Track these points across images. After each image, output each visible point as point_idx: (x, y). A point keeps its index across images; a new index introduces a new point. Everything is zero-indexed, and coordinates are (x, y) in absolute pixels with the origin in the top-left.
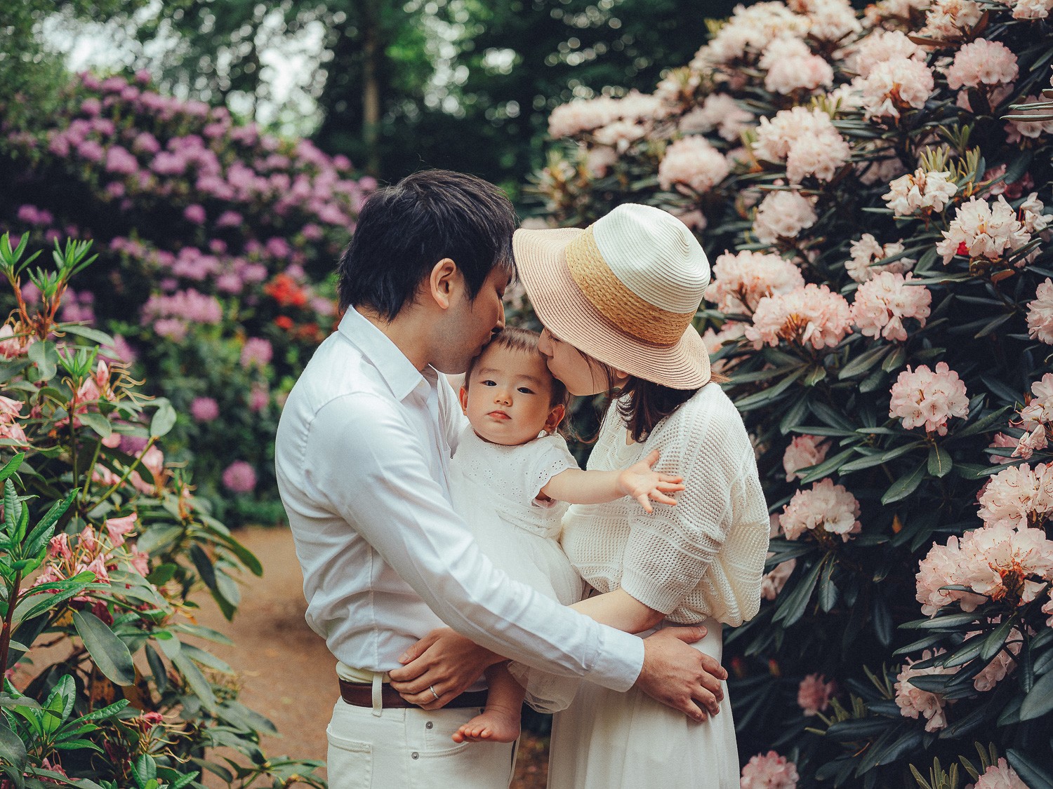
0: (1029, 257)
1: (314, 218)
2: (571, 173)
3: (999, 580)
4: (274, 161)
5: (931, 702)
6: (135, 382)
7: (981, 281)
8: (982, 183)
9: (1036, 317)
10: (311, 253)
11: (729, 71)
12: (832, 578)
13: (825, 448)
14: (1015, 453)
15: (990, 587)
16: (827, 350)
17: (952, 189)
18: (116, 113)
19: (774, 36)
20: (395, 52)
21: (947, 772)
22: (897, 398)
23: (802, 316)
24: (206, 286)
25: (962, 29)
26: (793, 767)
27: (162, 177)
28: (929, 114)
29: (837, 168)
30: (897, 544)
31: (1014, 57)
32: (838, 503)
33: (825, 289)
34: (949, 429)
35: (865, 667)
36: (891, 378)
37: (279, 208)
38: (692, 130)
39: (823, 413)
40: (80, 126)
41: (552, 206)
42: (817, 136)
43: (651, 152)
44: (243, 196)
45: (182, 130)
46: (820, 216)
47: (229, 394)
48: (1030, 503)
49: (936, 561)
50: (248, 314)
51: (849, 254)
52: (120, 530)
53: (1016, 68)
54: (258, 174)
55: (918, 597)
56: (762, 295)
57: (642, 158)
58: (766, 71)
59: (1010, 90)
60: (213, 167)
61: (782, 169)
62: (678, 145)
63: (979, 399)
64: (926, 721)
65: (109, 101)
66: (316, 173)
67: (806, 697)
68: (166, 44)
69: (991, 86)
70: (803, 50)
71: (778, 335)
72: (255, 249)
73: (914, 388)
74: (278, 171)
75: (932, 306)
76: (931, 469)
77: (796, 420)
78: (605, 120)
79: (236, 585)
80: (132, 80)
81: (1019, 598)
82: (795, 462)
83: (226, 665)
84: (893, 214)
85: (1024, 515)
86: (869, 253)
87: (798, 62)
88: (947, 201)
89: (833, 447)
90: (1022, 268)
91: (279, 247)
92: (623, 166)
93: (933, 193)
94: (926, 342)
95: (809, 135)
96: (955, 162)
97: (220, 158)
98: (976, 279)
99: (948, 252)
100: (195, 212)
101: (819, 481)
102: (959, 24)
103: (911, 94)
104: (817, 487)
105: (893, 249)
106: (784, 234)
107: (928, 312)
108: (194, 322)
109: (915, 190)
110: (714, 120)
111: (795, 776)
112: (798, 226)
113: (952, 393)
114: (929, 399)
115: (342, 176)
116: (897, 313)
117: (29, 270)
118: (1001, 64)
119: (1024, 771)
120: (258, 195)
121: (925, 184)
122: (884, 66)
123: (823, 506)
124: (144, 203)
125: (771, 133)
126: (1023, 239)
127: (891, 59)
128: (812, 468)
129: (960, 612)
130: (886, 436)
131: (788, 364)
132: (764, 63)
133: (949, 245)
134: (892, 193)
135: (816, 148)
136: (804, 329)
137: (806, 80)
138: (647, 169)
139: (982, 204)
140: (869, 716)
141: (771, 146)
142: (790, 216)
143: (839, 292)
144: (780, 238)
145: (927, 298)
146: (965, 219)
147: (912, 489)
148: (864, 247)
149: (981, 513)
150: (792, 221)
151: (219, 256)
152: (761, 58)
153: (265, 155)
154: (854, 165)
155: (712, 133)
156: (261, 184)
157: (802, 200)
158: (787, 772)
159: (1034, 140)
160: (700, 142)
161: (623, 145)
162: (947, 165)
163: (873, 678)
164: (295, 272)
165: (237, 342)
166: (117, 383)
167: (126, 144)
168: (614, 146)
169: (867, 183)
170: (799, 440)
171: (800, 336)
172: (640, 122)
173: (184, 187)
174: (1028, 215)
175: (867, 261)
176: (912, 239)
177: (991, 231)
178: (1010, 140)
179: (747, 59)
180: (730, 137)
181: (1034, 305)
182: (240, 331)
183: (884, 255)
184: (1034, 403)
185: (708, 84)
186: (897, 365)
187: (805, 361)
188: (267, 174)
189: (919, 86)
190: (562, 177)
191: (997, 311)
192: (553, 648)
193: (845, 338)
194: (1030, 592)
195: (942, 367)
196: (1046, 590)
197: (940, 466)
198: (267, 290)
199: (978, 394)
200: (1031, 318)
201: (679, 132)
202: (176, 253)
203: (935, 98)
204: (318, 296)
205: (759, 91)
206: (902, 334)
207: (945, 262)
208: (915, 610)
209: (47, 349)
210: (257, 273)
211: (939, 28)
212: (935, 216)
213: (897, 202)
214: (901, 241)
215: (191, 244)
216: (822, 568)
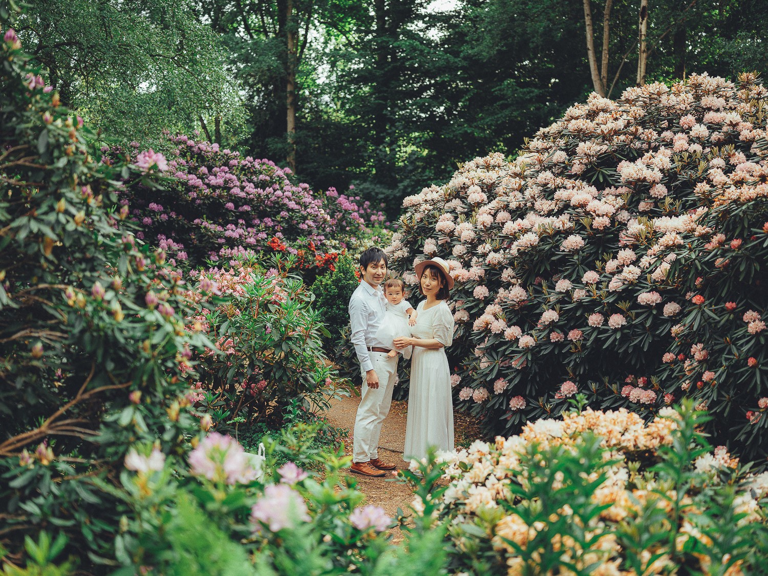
0: (503, 263)
3: (485, 324)
7: (494, 269)
10: (285, 225)
12: (463, 328)
14: (493, 303)
16: (463, 282)
19: (472, 183)
22: (475, 292)
30: (472, 321)
32: (464, 314)
33: (465, 268)
34: (484, 298)
36: (474, 288)
38: (448, 209)
39: (463, 295)
41: (403, 230)
42: (468, 230)
54: (256, 185)
57: (432, 216)
60: (237, 183)
62: (442, 216)
65: (182, 147)
70: (479, 190)
72: (258, 223)
73: (478, 290)
78: (421, 201)
82: (457, 306)
84: (479, 253)
85: (491, 313)
86: (475, 261)
88: (488, 251)
89: (464, 302)
91: (269, 221)
92: (426, 219)
100: (230, 205)
110: (454, 207)
114: (481, 292)
116: (478, 275)
120: (259, 196)
121: (485, 247)
124: (207, 201)
125: (458, 228)
128: (460, 307)
130: (473, 300)
132: (468, 193)
133: (487, 261)
134: (479, 248)
136: (459, 277)
138: (434, 220)
139: (493, 252)
141: (458, 232)
143: (468, 269)
144: (458, 255)
145: (484, 272)
146: (490, 256)
147: (476, 310)
149: (484, 313)
150: (461, 252)
154: (474, 239)
155: (453, 211)
156: (260, 191)
157: (463, 246)
160: (449, 215)
162: (489, 243)
164: (279, 235)
167: (194, 171)
168: (424, 212)
172: (433, 201)
173: (224, 193)
176: (482, 259)
177: (495, 259)
179: (465, 187)
180: (458, 213)
183: (478, 261)
185: (454, 192)
186: (476, 286)
187: (459, 284)
189: (489, 222)
190: (407, 223)
191: (497, 275)
193: (467, 280)
194: (489, 326)
195: (484, 286)
196: (492, 325)
197: (481, 305)
198: (268, 243)
199: (490, 291)
200: (502, 276)
202: (224, 226)
203: (493, 225)
206: (478, 279)
207: (487, 264)
210: (264, 236)
212: (487, 254)
215: (230, 222)
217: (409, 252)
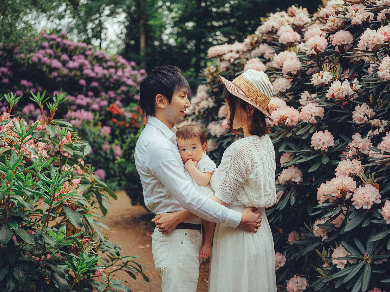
0: (354, 97)
1: (124, 84)
2: (215, 69)
3: (339, 192)
4: (109, 64)
5: (323, 232)
6: (78, 138)
7: (339, 105)
8: (341, 75)
9: (355, 116)
10: (123, 96)
11: (267, 36)
12: (294, 195)
13: (293, 157)
14: (347, 157)
15: (337, 194)
16: (293, 127)
17: (331, 77)
18: (54, 47)
19: (282, 25)
20: (151, 22)
21: (327, 251)
22: (313, 141)
23: (285, 116)
24: (87, 108)
25: (337, 26)
26: (284, 257)
27: (71, 70)
28: (326, 53)
29: (298, 70)
30: (314, 185)
31: (352, 36)
32: (296, 173)
33: (292, 108)
34: (329, 150)
35: (305, 223)
36: (311, 135)
37: (112, 80)
38: (255, 56)
39: (292, 145)
40: (42, 51)
41: (208, 80)
42: (292, 60)
43: (241, 63)
44: (99, 76)
45: (77, 52)
46: (292, 85)
47: (96, 145)
48: (349, 170)
49: (322, 188)
50: (103, 117)
51: (300, 97)
52: (76, 183)
53: (352, 39)
54: (104, 68)
55: (317, 199)
56: (274, 110)
57: (238, 65)
58: (279, 36)
59: (352, 45)
60: (89, 66)
61: (281, 70)
62: (250, 61)
63: (338, 141)
64: (322, 237)
65: (51, 43)
66: (125, 67)
67: (290, 239)
68: (68, 20)
69: (345, 45)
70: (291, 29)
71: (278, 122)
72: (103, 95)
73: (318, 137)
74: (111, 67)
75: (325, 113)
76: (322, 162)
77: (283, 148)
78: (226, 52)
79: (108, 203)
80: (59, 35)
81: (345, 198)
82: (283, 161)
83: (107, 227)
84: (313, 85)
85: (348, 174)
86: (307, 97)
87: (289, 33)
88: (329, 81)
89: (295, 156)
90: (352, 101)
91: (112, 94)
92: (232, 67)
93: (325, 79)
94: (324, 124)
95: (289, 59)
96: (333, 69)
97: (91, 63)
98: (338, 105)
99: (329, 96)
100: (83, 82)
101: (290, 166)
102: (336, 25)
103: (320, 47)
104: (289, 168)
105: (314, 95)
106: (281, 91)
107: (323, 115)
108: (84, 120)
109: (320, 77)
110: (262, 52)
111: (285, 260)
112: (286, 88)
113: (329, 139)
114: (322, 141)
115: (133, 68)
116: (314, 115)
117: (46, 103)
118: (348, 38)
119: (346, 247)
120: (105, 75)
121: (323, 75)
122: (312, 38)
123: (291, 173)
124: (64, 79)
125: (277, 59)
126: (351, 92)
127: (315, 36)
128: (288, 162)
129: (329, 202)
130: (310, 152)
131: (281, 131)
132: (278, 33)
133: (329, 94)
134: (313, 78)
135: (291, 64)
136: (286, 120)
137: (291, 39)
138: (240, 68)
139: (339, 82)
140: (306, 238)
141: (278, 63)
142: (283, 85)
143: (297, 109)
144: (280, 92)
145: (323, 110)
146: (334, 87)
147: (317, 168)
148: (305, 95)
149: (336, 174)
150: (284, 87)
151: (91, 97)
152: (277, 32)
153: (106, 61)
154: (303, 69)
155: (261, 57)
156: (106, 72)
157: (287, 80)
158: (282, 258)
159: (358, 62)
160: (257, 59)
161: (232, 60)
162: (331, 69)
163: (307, 226)
164: (118, 102)
165: (99, 127)
166: (73, 138)
167: (58, 58)
168: (229, 61)
169: (308, 74)
170: (285, 154)
171: (285, 122)
172: (238, 52)
173: (78, 73)
174: (354, 85)
175: (306, 99)
176: (319, 92)
177: (342, 90)
178: (351, 61)
179: (273, 32)
180: (267, 58)
181: (354, 113)
182: (100, 123)
183: (311, 97)
184: (353, 142)
185: (260, 39)
186: (314, 131)
187: (287, 130)
188: (108, 68)
189: (322, 45)
190: (212, 71)
191: (344, 114)
192: (211, 216)
193: (298, 123)
194: (348, 196)
195: (326, 131)
196: (353, 195)
197: (325, 161)
198: (108, 109)
199: (338, 139)
200: (353, 116)
201: (250, 56)
202: (76, 96)
203: (329, 48)
204: (126, 111)
205: (276, 43)
206: (315, 121)
207: (328, 100)
208: (317, 203)
209: (52, 128)
210: (105, 103)
211: (330, 26)
212: (326, 85)
213: (314, 81)
214: (317, 93)
215: (82, 93)
216: (291, 192)
217: (215, 102)
